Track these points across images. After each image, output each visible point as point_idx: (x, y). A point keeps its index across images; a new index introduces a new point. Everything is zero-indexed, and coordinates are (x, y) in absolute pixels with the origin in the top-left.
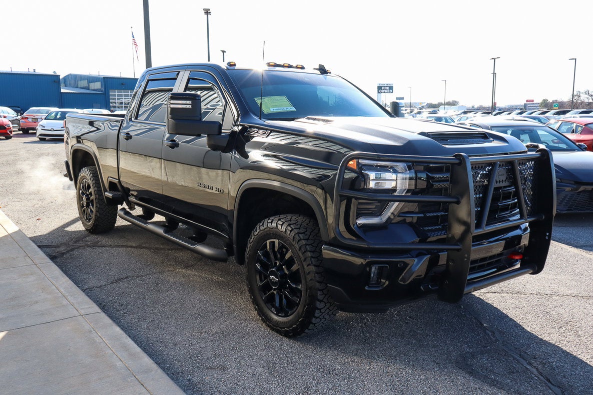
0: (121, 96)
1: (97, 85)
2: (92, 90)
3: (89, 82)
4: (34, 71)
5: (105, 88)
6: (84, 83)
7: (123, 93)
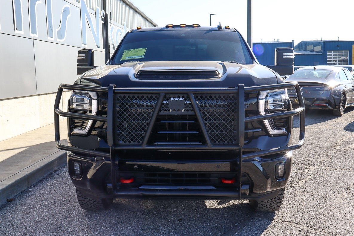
0: (336, 55)
1: (319, 48)
2: (315, 52)
3: (314, 47)
4: (278, 41)
5: (324, 50)
6: (310, 47)
7: (338, 53)
